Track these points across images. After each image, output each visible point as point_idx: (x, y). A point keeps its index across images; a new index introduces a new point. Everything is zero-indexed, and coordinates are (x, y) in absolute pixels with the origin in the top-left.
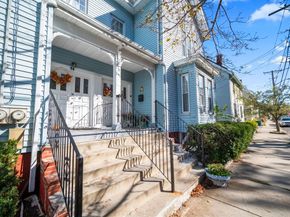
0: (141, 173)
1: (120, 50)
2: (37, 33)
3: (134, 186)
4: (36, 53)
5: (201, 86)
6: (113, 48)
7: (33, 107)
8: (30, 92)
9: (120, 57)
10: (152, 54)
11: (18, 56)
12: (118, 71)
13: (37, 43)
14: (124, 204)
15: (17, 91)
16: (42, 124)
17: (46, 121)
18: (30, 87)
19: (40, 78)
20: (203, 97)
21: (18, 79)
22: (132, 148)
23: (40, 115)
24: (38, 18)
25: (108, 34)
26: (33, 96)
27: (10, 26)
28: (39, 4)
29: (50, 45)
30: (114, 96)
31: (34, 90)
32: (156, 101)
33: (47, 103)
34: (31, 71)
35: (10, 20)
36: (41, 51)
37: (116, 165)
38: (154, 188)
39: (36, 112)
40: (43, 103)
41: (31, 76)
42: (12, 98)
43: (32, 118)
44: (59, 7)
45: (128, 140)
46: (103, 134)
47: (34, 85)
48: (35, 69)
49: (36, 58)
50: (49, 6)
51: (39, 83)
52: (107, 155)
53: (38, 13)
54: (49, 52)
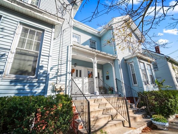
0: (112, 115)
1: (96, 56)
2: (67, 56)
3: (108, 122)
4: (67, 64)
5: (143, 68)
6: (93, 56)
7: (66, 84)
8: (65, 78)
9: (96, 59)
10: (111, 55)
11: (62, 66)
12: (95, 66)
13: (67, 60)
14: (105, 127)
15: (62, 78)
16: (69, 91)
17: (70, 90)
18: (65, 76)
19: (68, 73)
20: (146, 75)
21: (62, 74)
22: (106, 104)
23: (68, 87)
24: (68, 51)
25: (91, 51)
26: (66, 80)
27: (60, 56)
28: (68, 46)
29: (71, 60)
30: (94, 78)
31: (66, 78)
32: (116, 79)
33: (70, 82)
34: (65, 70)
35: (60, 54)
36: (69, 62)
37: (99, 111)
38: (119, 124)
39: (67, 86)
40: (69, 82)
41: (65, 72)
42: (60, 81)
43: (66, 88)
44: (74, 45)
45: (103, 99)
46: (91, 96)
47: (66, 76)
48: (67, 69)
49: (67, 66)
50: (71, 46)
51: (68, 74)
52: (94, 106)
53: (68, 49)
54: (71, 62)
